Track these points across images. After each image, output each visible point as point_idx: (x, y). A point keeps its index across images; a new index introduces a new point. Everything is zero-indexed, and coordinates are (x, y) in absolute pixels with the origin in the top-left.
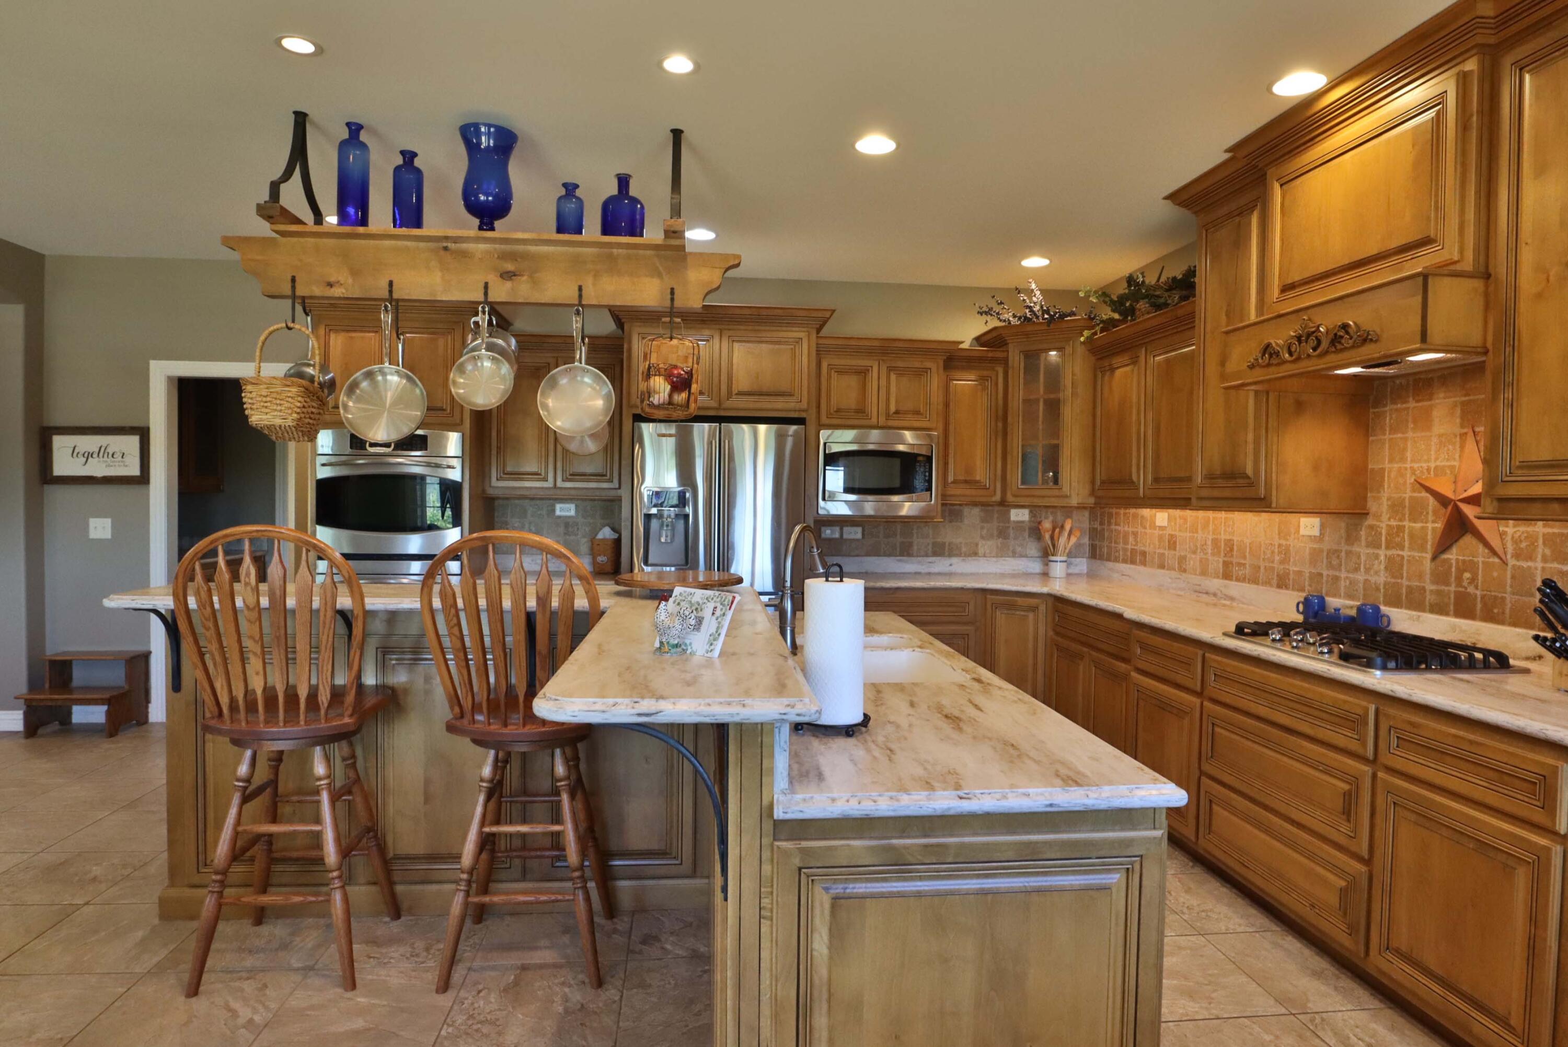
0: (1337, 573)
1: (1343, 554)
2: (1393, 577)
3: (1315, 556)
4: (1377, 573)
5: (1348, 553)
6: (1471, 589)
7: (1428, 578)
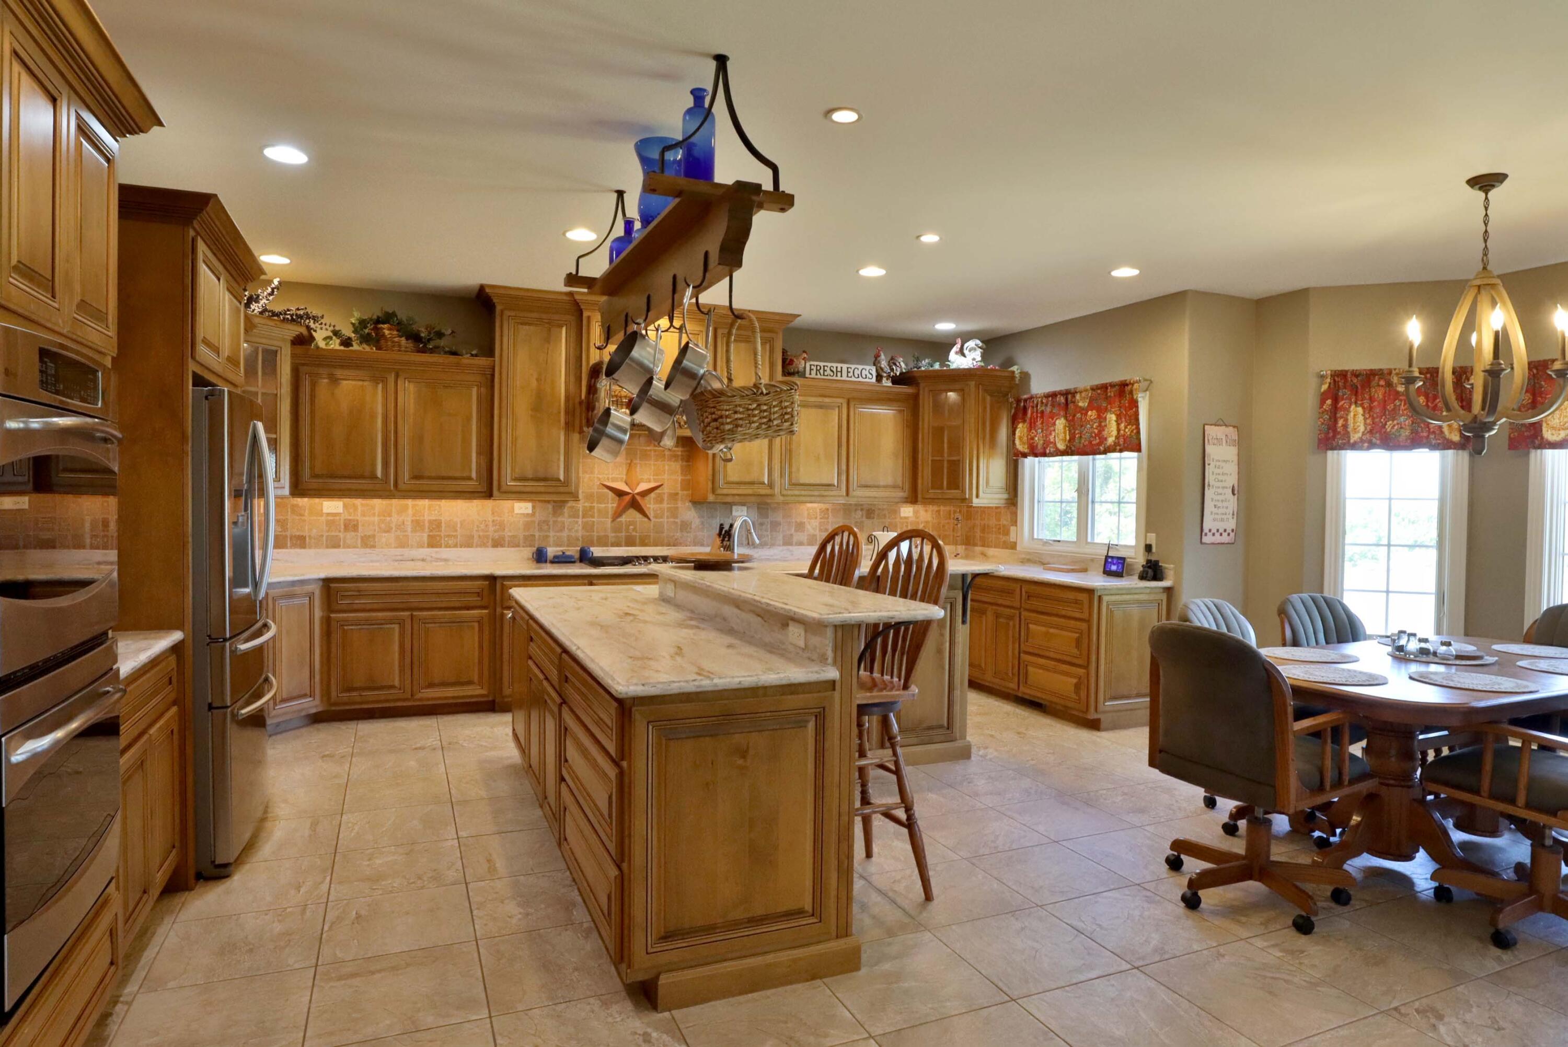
0: (548, 534)
1: (551, 523)
2: (588, 532)
3: (527, 526)
4: (577, 531)
5: (555, 522)
6: (634, 533)
7: (609, 530)
